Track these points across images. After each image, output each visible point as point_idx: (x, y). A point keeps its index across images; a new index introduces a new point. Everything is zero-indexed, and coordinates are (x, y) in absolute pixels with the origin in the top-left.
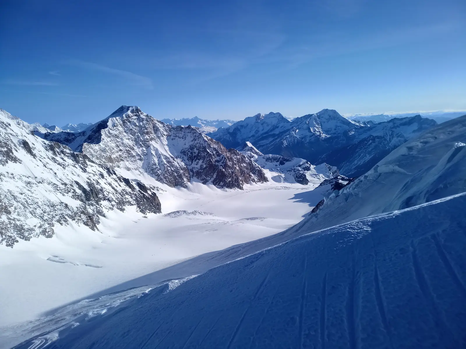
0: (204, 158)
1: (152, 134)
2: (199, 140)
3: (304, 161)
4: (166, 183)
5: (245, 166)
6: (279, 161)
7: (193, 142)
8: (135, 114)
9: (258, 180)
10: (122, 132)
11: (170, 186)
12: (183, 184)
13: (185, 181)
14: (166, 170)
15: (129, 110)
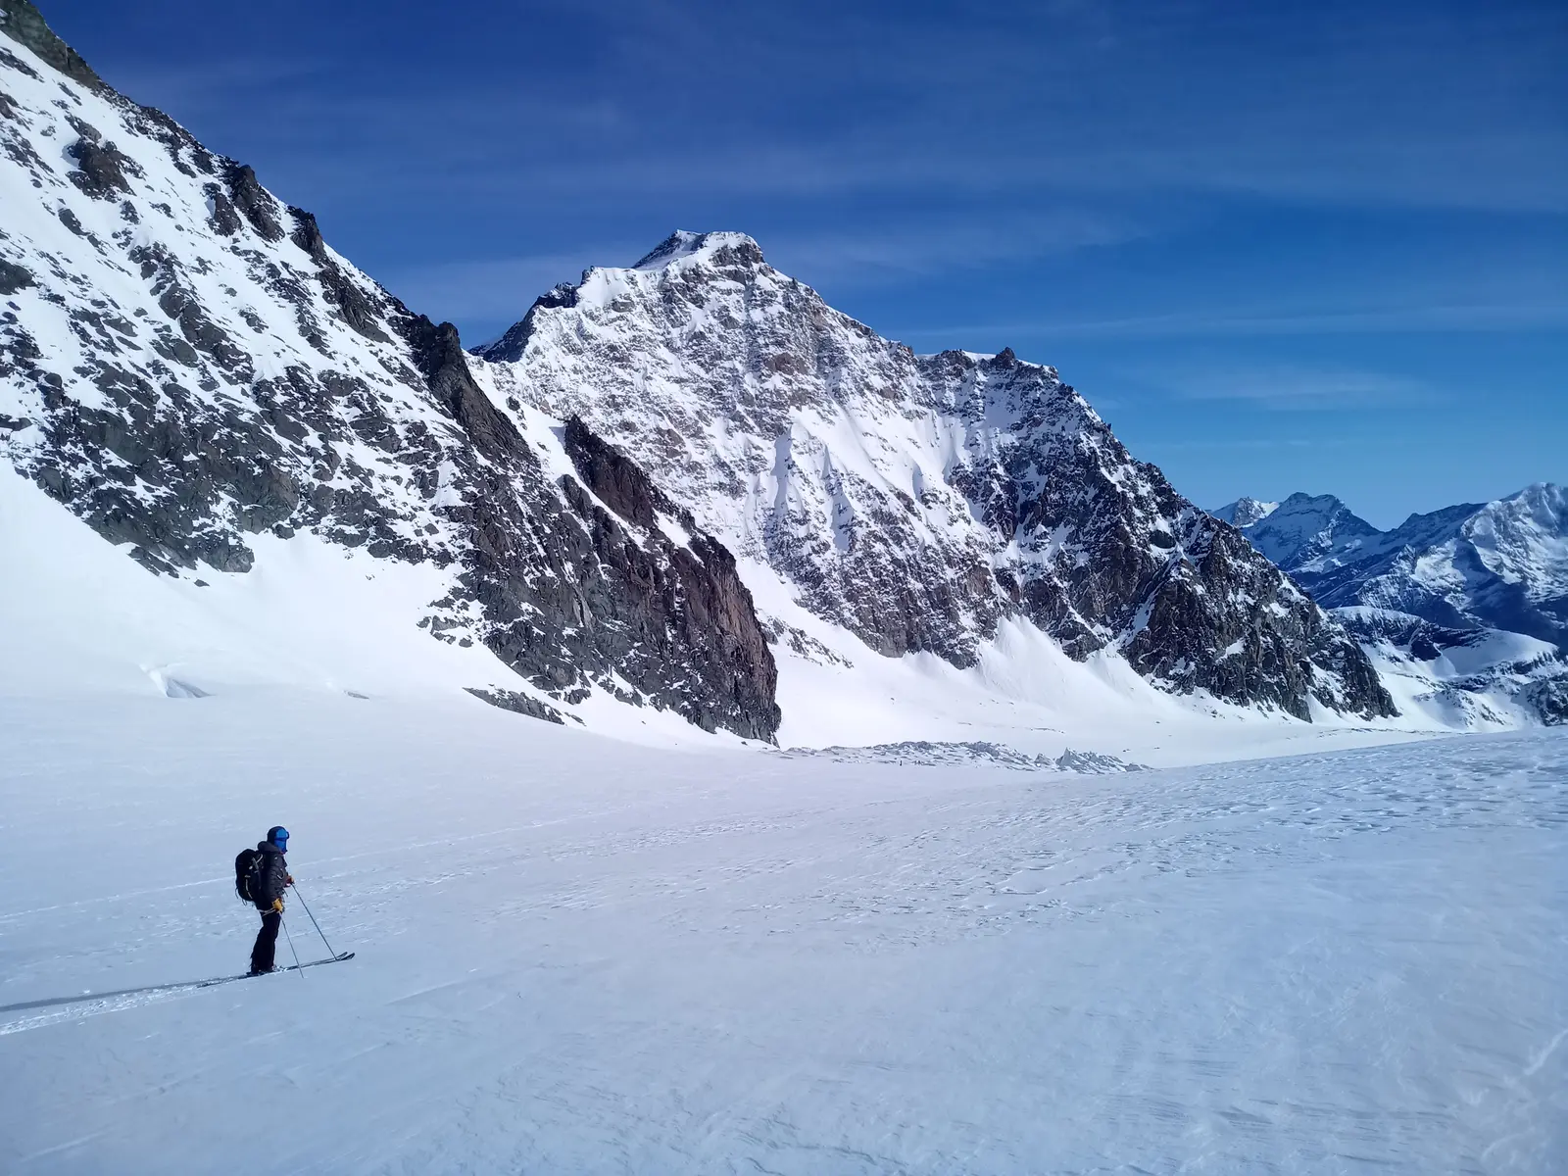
0: (1081, 514)
1: (805, 372)
2: (1053, 424)
3: (1548, 648)
4: (852, 627)
5: (1282, 619)
6: (1410, 642)
7: (1023, 432)
8: (731, 267)
9: (1348, 700)
10: (649, 339)
11: (874, 643)
12: (953, 641)
13: (964, 630)
14: (860, 554)
15: (702, 246)
